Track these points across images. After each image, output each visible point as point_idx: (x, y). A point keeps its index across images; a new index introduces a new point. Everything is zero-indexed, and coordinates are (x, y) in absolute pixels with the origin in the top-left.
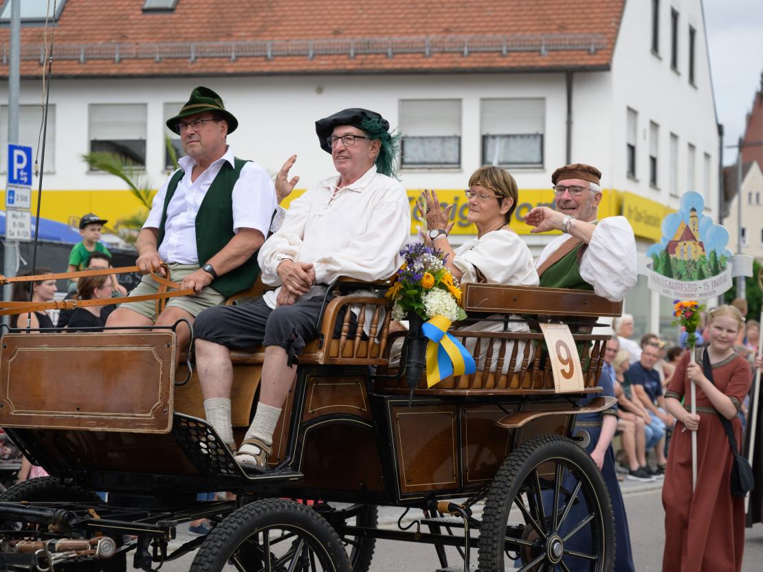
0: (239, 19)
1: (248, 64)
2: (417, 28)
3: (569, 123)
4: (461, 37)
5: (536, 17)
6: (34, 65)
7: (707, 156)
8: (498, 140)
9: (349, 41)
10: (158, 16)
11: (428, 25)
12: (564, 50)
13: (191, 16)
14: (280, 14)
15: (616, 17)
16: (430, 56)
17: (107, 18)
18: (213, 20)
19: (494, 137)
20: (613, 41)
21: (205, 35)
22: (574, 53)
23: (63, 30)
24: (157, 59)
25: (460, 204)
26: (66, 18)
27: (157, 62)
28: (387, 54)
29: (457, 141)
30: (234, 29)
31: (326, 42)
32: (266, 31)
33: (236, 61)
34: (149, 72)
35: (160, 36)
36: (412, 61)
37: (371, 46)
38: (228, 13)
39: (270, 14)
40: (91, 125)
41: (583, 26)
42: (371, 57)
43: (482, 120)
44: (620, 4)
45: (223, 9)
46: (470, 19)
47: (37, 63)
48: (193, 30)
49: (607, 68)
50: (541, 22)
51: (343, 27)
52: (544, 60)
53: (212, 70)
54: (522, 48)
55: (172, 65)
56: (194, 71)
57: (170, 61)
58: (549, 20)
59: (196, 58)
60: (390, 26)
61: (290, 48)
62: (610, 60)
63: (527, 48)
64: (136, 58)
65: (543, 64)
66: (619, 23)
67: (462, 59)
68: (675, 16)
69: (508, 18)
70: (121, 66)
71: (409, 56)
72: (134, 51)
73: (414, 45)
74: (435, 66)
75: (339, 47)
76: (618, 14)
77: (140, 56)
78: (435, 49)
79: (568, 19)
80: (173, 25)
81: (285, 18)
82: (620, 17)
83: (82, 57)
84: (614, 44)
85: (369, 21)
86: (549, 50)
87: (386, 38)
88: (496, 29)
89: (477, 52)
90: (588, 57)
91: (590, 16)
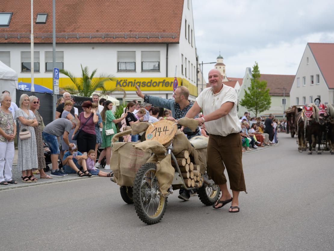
0: (67, 26)
1: (72, 40)
2: (121, 30)
3: (167, 58)
4: (135, 33)
5: (156, 28)
6: (3, 39)
7: (194, 67)
8: (146, 63)
9: (102, 33)
10: (41, 25)
11: (125, 29)
12: (165, 37)
13: (51, 25)
14: (79, 25)
15: (179, 28)
16: (127, 39)
17: (25, 25)
18: (59, 27)
19: (145, 62)
20: (179, 35)
22: (168, 38)
23: (11, 29)
25: (136, 82)
26: (11, 25)
27: (43, 39)
28: (114, 38)
29: (134, 63)
30: (65, 29)
31: (95, 34)
32: (75, 30)
33: (68, 39)
34: (41, 42)
35: (43, 31)
36: (121, 40)
37: (109, 35)
38: (63, 24)
39: (76, 25)
40: (22, 58)
41: (170, 30)
42: (109, 38)
43: (142, 57)
44: (180, 24)
45: (61, 23)
46: (137, 28)
47: (4, 39)
49: (178, 43)
50: (158, 29)
51: (99, 29)
52: (160, 40)
53: (61, 42)
54: (153, 37)
55: (48, 40)
57: (47, 39)
58: (160, 28)
60: (113, 29)
61: (84, 36)
62: (179, 40)
63: (155, 37)
65: (160, 41)
66: (180, 30)
67: (136, 40)
68: (189, 26)
69: (148, 28)
71: (120, 38)
73: (122, 35)
74: (129, 41)
75: (99, 35)
76: (180, 27)
77: (37, 37)
78: (128, 37)
79: (165, 28)
80: (46, 28)
81: (81, 26)
82: (180, 28)
83: (19, 37)
84: (179, 36)
85: (107, 28)
86: (161, 37)
87: (112, 33)
88: (145, 31)
89: (140, 37)
90: (172, 40)
91: (172, 27)
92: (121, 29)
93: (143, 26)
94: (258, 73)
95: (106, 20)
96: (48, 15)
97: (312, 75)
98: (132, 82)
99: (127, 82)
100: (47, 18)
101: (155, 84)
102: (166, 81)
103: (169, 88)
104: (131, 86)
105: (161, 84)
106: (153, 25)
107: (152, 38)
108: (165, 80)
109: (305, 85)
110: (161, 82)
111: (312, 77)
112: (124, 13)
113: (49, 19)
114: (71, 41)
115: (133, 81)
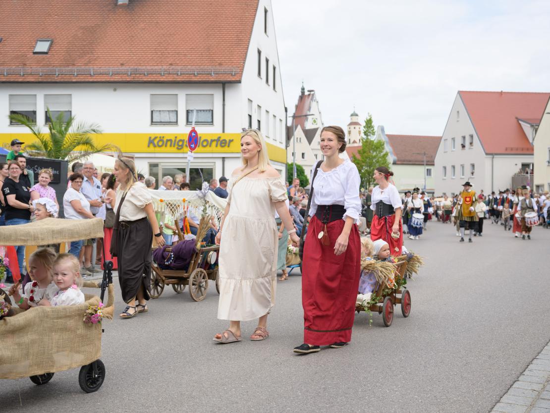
0: (78, 58)
3: (224, 105)
4: (177, 67)
5: (209, 60)
7: (281, 120)
8: (194, 112)
9: (128, 68)
10: (40, 55)
11: (163, 62)
12: (221, 74)
13: (56, 56)
14: (96, 56)
15: (243, 60)
16: (164, 76)
17: (16, 56)
18: (66, 58)
19: (192, 111)
20: (242, 70)
21: (62, 64)
22: (226, 75)
24: (41, 75)
27: (41, 76)
28: (145, 74)
29: (176, 112)
30: (75, 62)
31: (117, 68)
32: (90, 63)
33: (77, 76)
34: (37, 80)
35: (42, 64)
36: (156, 77)
37: (137, 71)
38: (73, 55)
39: (92, 56)
40: (10, 104)
41: (229, 64)
42: (138, 75)
43: (187, 103)
44: (245, 55)
45: (70, 53)
46: (180, 60)
48: (57, 62)
49: (239, 82)
50: (211, 62)
51: (125, 62)
53: (66, 80)
54: (203, 73)
55: (48, 78)
56: (58, 81)
57: (47, 76)
58: (215, 61)
59: (59, 75)
60: (146, 62)
61: (101, 71)
62: (241, 78)
63: (205, 73)
64: (31, 74)
65: (213, 79)
66: (244, 63)
67: (177, 77)
68: (267, 61)
69: (198, 60)
70: (23, 78)
71: (154, 75)
72: (30, 71)
73: (157, 71)
74: (166, 80)
75: (124, 71)
78: (166, 73)
79: (223, 60)
80: (47, 60)
81: (99, 58)
82: (245, 61)
83: (5, 73)
84: (242, 72)
85: (136, 60)
86: (215, 74)
87: (144, 67)
88: (192, 64)
89: (184, 74)
90: (231, 77)
91: (232, 60)
92: (157, 62)
93: (191, 58)
94: (372, 129)
95: (137, 49)
96: (52, 42)
97: (463, 135)
98: (171, 140)
99: (165, 140)
100: (51, 46)
101: (205, 144)
102: (221, 139)
103: (226, 149)
104: (171, 146)
105: (214, 144)
106: (206, 55)
107: (200, 75)
108: (220, 137)
109: (454, 150)
110: (214, 140)
111: (464, 138)
112: (164, 39)
113: (54, 47)
114: (81, 78)
115: (173, 139)
